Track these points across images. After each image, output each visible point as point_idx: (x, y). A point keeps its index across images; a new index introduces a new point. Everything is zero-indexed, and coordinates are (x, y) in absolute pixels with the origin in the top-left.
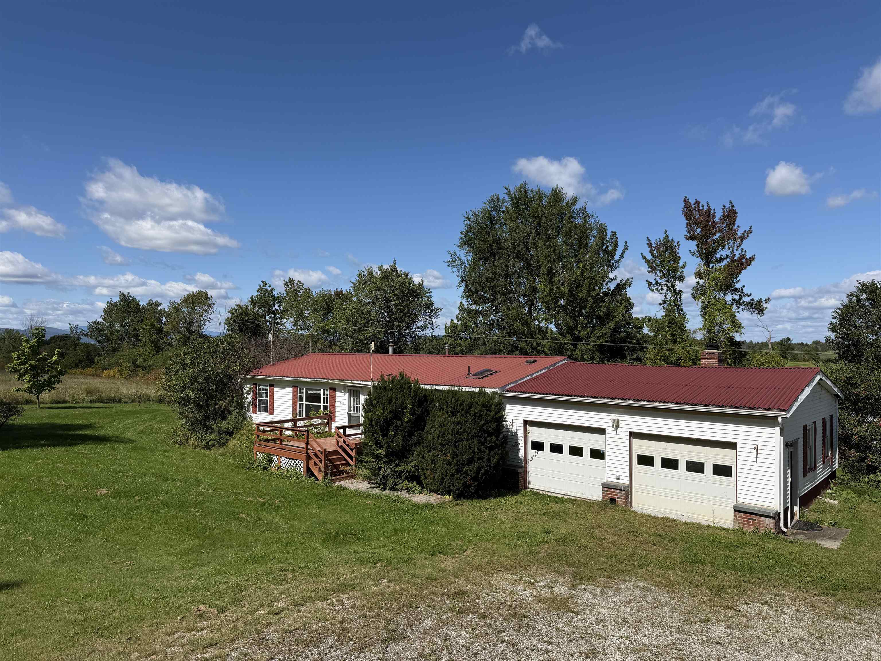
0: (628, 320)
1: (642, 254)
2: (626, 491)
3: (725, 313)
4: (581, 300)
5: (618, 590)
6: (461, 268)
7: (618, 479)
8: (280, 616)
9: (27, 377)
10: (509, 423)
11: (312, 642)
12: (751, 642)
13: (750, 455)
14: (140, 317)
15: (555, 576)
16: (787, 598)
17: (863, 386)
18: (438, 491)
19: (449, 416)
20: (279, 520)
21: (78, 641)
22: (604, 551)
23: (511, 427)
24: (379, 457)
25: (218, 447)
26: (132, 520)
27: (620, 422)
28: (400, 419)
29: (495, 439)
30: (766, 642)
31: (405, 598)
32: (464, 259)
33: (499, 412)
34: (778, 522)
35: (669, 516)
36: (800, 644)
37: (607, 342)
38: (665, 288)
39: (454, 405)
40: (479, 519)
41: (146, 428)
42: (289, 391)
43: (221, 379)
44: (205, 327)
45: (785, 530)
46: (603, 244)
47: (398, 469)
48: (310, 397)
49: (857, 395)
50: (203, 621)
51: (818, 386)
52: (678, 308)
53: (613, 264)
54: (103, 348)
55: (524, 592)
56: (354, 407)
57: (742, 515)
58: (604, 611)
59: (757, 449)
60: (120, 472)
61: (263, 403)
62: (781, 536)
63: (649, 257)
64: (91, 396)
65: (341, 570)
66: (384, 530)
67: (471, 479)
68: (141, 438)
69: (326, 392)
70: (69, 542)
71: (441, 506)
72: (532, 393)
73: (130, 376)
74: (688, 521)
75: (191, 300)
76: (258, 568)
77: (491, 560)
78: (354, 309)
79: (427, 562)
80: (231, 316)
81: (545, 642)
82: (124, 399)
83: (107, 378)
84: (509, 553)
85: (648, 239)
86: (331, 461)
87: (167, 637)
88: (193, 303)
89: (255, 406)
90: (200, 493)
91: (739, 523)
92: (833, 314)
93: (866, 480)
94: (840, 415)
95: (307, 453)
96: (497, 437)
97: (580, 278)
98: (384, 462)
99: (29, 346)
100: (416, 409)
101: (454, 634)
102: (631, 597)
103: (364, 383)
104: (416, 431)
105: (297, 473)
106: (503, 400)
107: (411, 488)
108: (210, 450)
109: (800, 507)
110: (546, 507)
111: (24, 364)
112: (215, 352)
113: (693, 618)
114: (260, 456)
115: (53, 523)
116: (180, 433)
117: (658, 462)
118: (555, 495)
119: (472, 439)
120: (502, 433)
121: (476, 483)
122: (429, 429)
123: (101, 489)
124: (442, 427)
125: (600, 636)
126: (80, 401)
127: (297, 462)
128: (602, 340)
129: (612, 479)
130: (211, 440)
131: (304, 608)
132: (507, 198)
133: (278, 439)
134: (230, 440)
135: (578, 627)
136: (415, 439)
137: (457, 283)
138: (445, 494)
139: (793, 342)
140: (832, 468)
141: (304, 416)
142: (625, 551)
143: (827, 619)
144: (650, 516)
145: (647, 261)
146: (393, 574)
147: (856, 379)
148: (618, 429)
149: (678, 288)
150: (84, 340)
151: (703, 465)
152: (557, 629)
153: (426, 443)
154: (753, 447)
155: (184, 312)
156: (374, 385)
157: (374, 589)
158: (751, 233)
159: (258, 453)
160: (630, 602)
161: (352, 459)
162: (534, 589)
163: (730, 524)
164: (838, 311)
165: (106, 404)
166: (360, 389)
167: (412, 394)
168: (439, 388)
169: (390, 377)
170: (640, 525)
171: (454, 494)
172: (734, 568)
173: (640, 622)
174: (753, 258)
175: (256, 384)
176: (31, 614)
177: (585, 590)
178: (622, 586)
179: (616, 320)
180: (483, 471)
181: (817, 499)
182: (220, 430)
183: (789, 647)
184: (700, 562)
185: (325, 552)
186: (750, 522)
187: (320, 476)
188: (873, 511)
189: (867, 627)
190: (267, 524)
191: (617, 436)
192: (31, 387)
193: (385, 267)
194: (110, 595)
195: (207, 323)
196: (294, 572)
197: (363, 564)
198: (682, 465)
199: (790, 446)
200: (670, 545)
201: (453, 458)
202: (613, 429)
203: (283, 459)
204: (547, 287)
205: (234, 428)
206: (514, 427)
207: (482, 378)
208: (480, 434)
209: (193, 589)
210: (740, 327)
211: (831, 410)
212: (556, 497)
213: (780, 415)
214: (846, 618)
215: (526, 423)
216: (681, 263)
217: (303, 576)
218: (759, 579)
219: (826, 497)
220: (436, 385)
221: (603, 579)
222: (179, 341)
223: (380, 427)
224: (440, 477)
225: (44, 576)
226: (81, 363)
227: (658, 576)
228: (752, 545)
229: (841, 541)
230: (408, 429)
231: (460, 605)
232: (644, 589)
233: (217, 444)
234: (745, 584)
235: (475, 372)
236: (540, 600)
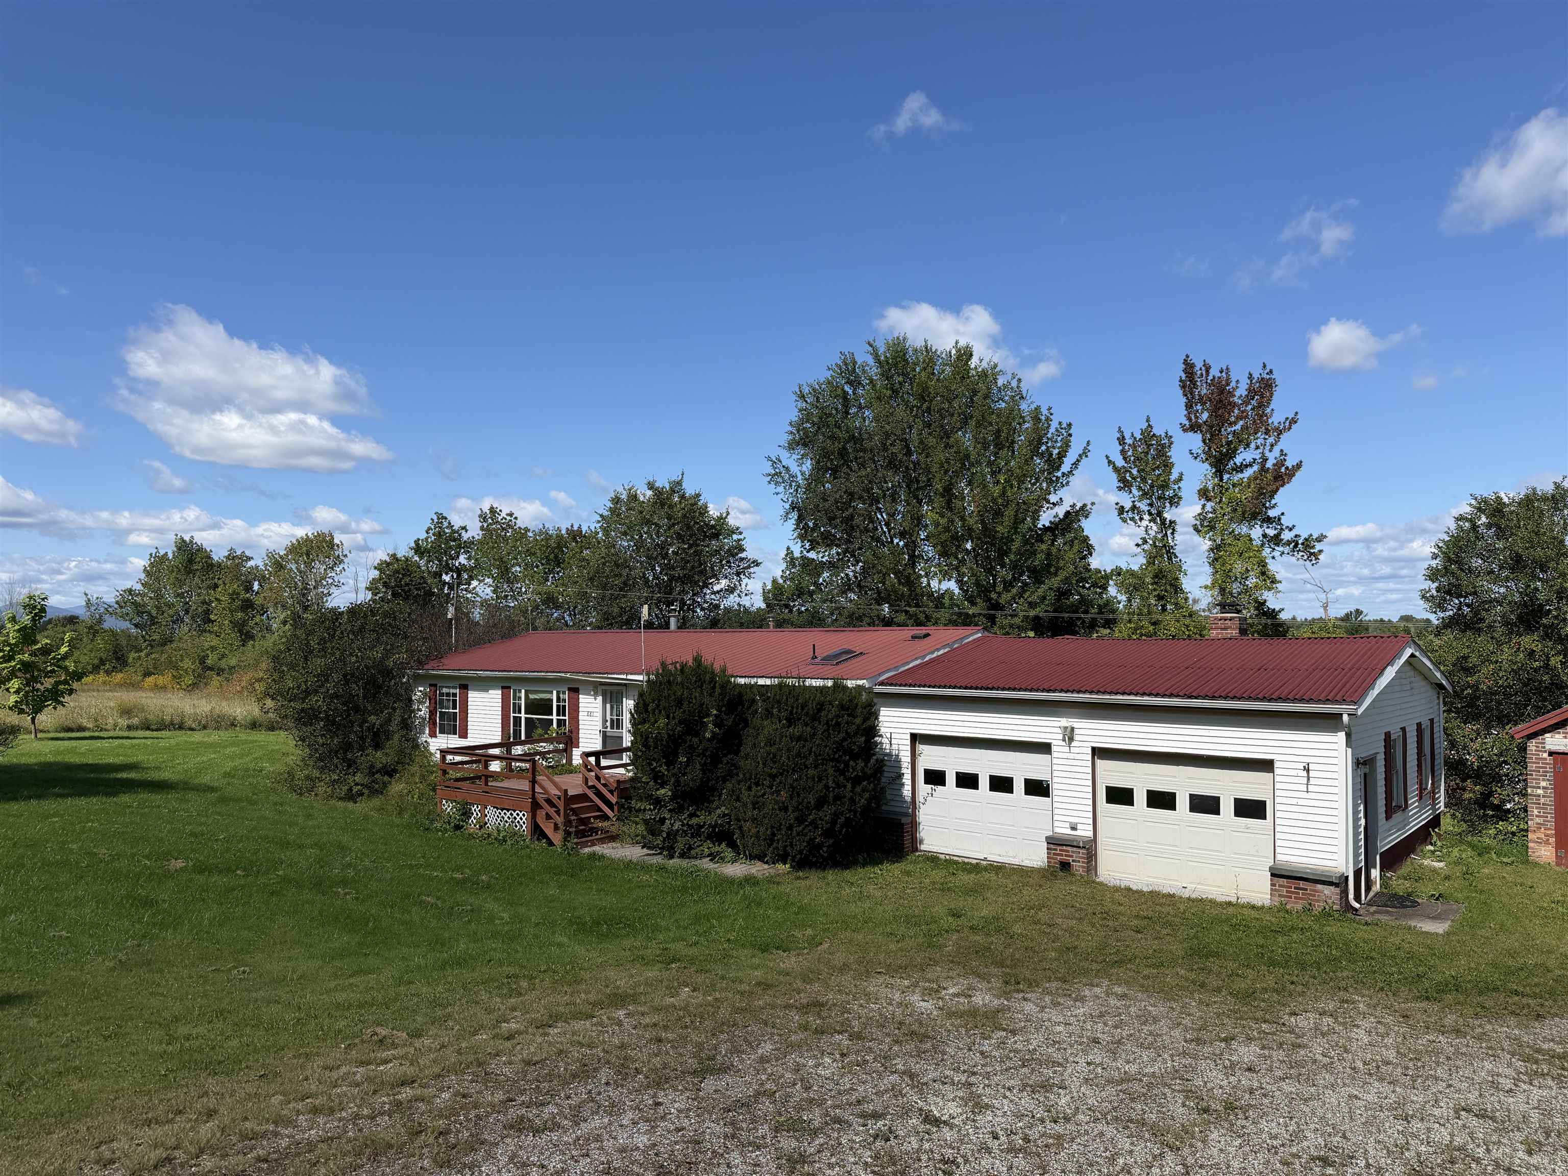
0: (1084, 575)
1: (1107, 457)
2: (1088, 849)
3: (1249, 558)
4: (1002, 538)
5: (1082, 999)
6: (791, 486)
7: (1074, 828)
8: (515, 1041)
9: (15, 684)
10: (885, 741)
11: (574, 1076)
12: (1304, 1067)
13: (1296, 780)
14: (213, 578)
15: (973, 980)
16: (1361, 1005)
17: (1484, 670)
18: (765, 855)
19: (784, 726)
20: (492, 905)
21: (175, 1081)
22: (1053, 942)
23: (888, 747)
24: (660, 801)
25: (369, 796)
27: (1076, 732)
28: (697, 734)
29: (863, 764)
30: (1327, 1067)
31: (724, 1012)
32: (794, 469)
33: (868, 719)
34: (1345, 892)
35: (1161, 888)
36: (1384, 1069)
37: (1046, 611)
38: (1146, 517)
39: (793, 707)
40: (838, 899)
41: (235, 769)
42: (496, 695)
43: (373, 676)
44: (329, 599)
45: (1357, 905)
46: (1040, 443)
47: (694, 821)
48: (532, 707)
49: (1476, 687)
50: (384, 1051)
51: (1408, 668)
52: (1168, 552)
53: (1058, 478)
54: (143, 637)
55: (923, 1003)
56: (612, 720)
57: (1284, 881)
58: (1059, 1029)
59: (1307, 770)
60: (203, 835)
61: (449, 719)
62: (1351, 915)
63: (1120, 462)
64: (129, 718)
65: (612, 973)
66: (677, 916)
67: (822, 834)
68: (229, 784)
69: (561, 696)
70: (134, 939)
71: (771, 880)
72: (924, 687)
73: (194, 686)
74: (1193, 896)
75: (305, 549)
76: (467, 974)
77: (864, 958)
78: (603, 557)
79: (756, 961)
80: (379, 575)
81: (965, 1071)
82: (189, 723)
83: (152, 690)
84: (893, 947)
85: (1120, 430)
86: (575, 811)
87: (327, 1073)
88: (308, 555)
89: (435, 723)
90: (349, 865)
91: (1280, 896)
92: (1434, 550)
93: (1492, 832)
94: (1446, 722)
95: (533, 797)
96: (867, 761)
97: (1000, 501)
98: (670, 811)
99: (17, 627)
100: (725, 717)
101: (811, 1063)
102: (1103, 1009)
103: (630, 677)
104: (726, 755)
105: (515, 834)
106: (875, 700)
107: (718, 853)
108: (356, 802)
109: (1381, 870)
110: (951, 878)
111: (9, 661)
112: (362, 629)
113: (1207, 1036)
114: (448, 807)
115: (100, 911)
116: (300, 774)
117: (1140, 798)
118: (966, 860)
119: (823, 764)
120: (874, 755)
121: (831, 841)
122: (748, 750)
123: (173, 860)
124: (771, 746)
125: (1054, 1062)
126: (109, 727)
127: (515, 815)
128: (1038, 609)
129: (1063, 830)
130: (357, 784)
131: (552, 1031)
132: (871, 361)
133: (479, 778)
134: (390, 783)
135: (1016, 1051)
136: (721, 770)
137: (782, 512)
138: (778, 861)
139: (1367, 618)
140: (1433, 809)
141: (523, 738)
142: (1089, 941)
143: (1427, 1033)
144: (1129, 889)
145: (1116, 469)
146: (700, 979)
147: (1474, 660)
148: (1073, 744)
149: (1167, 516)
150: (110, 623)
151: (1217, 800)
152: (982, 1053)
153: (744, 775)
154: (1301, 766)
155: (291, 569)
156: (648, 681)
157: (671, 1000)
158: (1296, 422)
159: (444, 801)
160: (1101, 1015)
161: (612, 808)
162: (940, 998)
163: (1266, 899)
164: (1440, 545)
165: (155, 732)
166: (624, 688)
167: (718, 690)
168: (761, 682)
169: (678, 665)
170: (1113, 902)
171: (793, 861)
172: (1272, 963)
173: (1119, 1042)
174: (1299, 466)
175: (435, 685)
176: (84, 1044)
177: (1025, 999)
178: (1087, 993)
179: (1062, 575)
180: (842, 820)
181: (1409, 860)
182: (372, 766)
183: (1365, 1074)
184: (1217, 955)
185: (580, 950)
186: (1299, 893)
187: (557, 838)
188: (1504, 877)
189: (1493, 1043)
190: (472, 911)
191: (1071, 756)
192: (22, 701)
193: (659, 484)
194: (217, 1016)
195: (333, 590)
196: (531, 978)
197: (647, 964)
198: (1183, 802)
199: (1363, 765)
200: (1164, 932)
201: (791, 799)
202: (1064, 744)
203: (490, 810)
204: (943, 516)
205: (398, 763)
206: (893, 746)
207: (837, 664)
208: (837, 756)
209: (361, 1006)
210: (1274, 581)
211: (1431, 711)
212: (968, 863)
213: (1343, 709)
214: (1457, 1032)
215: (915, 738)
216: (1174, 476)
217: (547, 983)
218: (1315, 978)
219: (1424, 857)
220: (757, 677)
221: (1054, 984)
222: (284, 623)
223: (662, 750)
224: (768, 832)
225: (96, 990)
226: (104, 665)
227: (1146, 977)
228: (1302, 929)
229: (1449, 922)
230: (712, 752)
231: (818, 1022)
232: (1124, 996)
233: (366, 791)
234: (1293, 987)
235: (825, 654)
236: (951, 1014)
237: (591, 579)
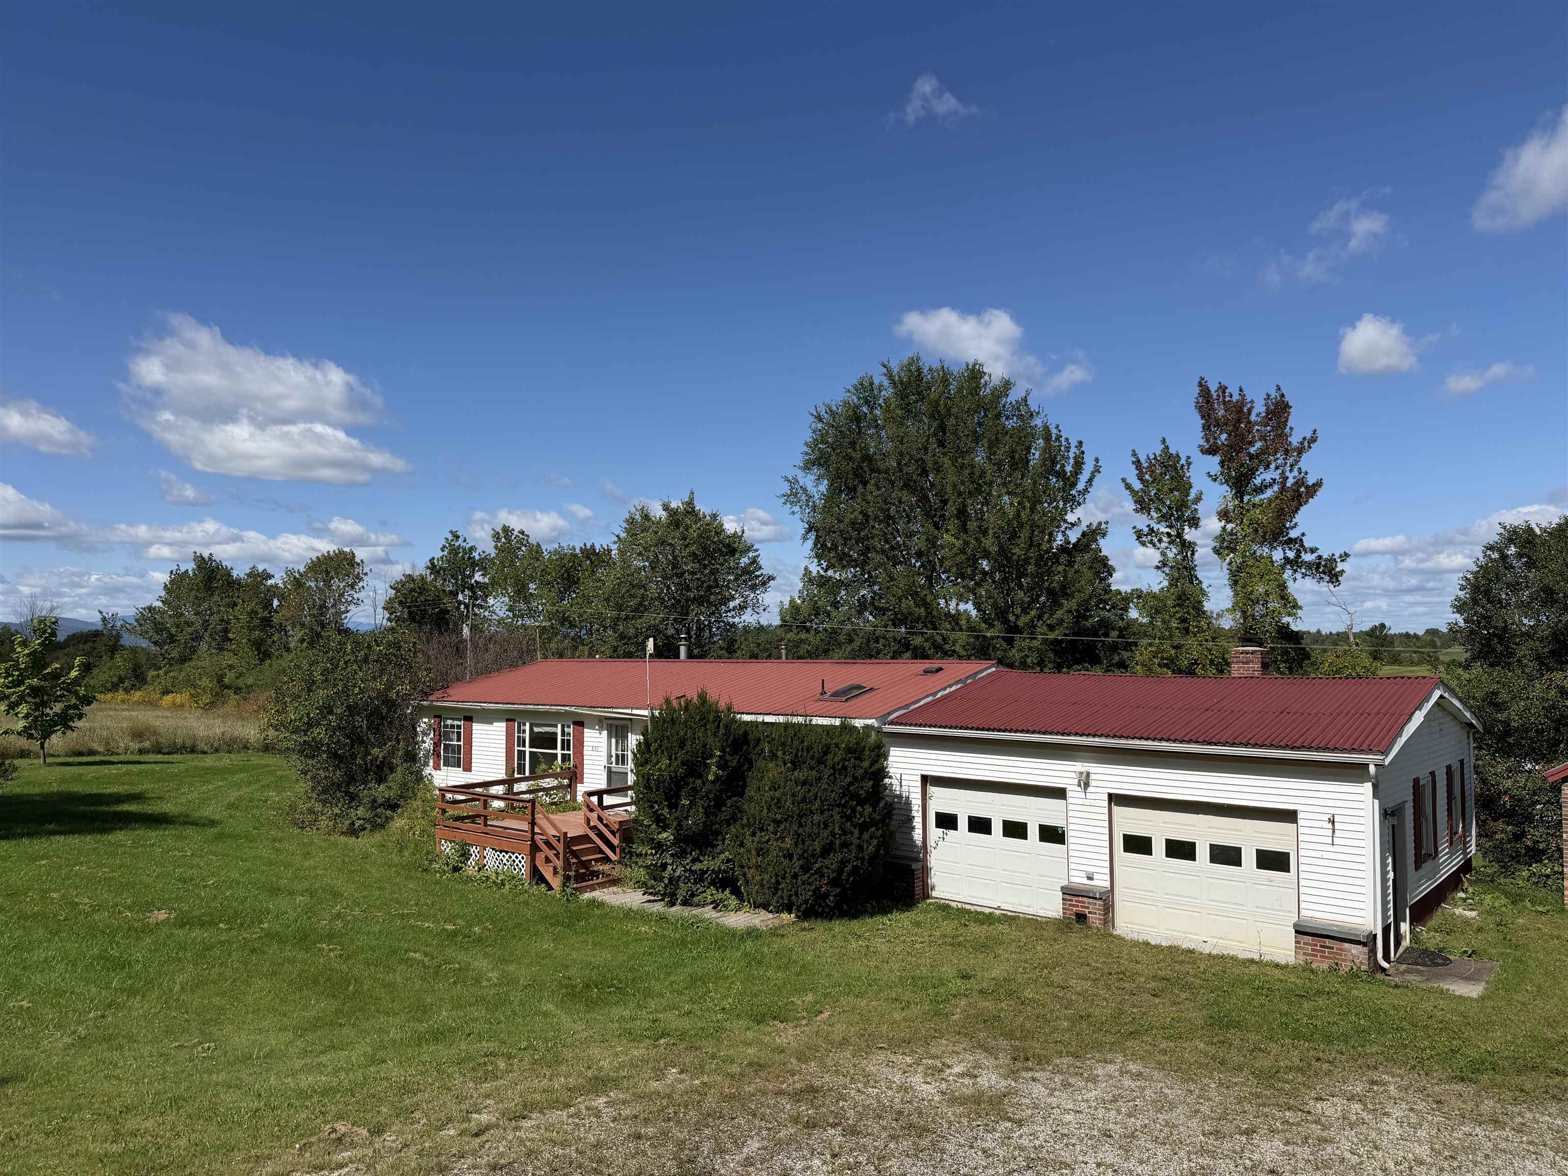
0: (1106, 596)
1: (1124, 481)
2: (1105, 900)
3: (1270, 580)
4: (1018, 561)
5: (1094, 1079)
6: (807, 506)
7: (1090, 878)
8: (484, 1138)
9: (23, 709)
10: (895, 782)
12: (1331, 1169)
13: (1321, 832)
14: (232, 597)
15: (981, 1056)
16: (1392, 1088)
17: (1515, 707)
18: (769, 905)
19: (788, 770)
20: (481, 964)
22: (1066, 1008)
23: (898, 788)
24: (662, 846)
25: (371, 831)
26: (213, 967)
27: (1092, 777)
28: (700, 776)
29: (870, 810)
30: (1356, 1168)
31: (710, 1102)
32: (812, 490)
33: (877, 761)
34: (1373, 951)
35: (1180, 943)
37: (1066, 635)
38: (1165, 539)
39: (797, 750)
40: (844, 955)
41: (240, 799)
42: (500, 727)
43: (377, 708)
44: (348, 615)
45: (1385, 965)
47: (697, 867)
48: (537, 741)
49: (1506, 723)
50: (342, 1151)
51: (1436, 710)
52: (1189, 574)
53: (1074, 496)
54: (162, 655)
55: (925, 1086)
56: (617, 756)
57: (1309, 939)
58: (1069, 1118)
59: (1332, 822)
60: (191, 880)
61: (453, 752)
62: (1379, 976)
63: (1137, 486)
64: (141, 741)
65: (595, 1051)
66: (672, 979)
67: (828, 883)
68: (231, 817)
69: (566, 729)
70: (97, 1010)
71: (775, 932)
72: (935, 727)
73: (212, 704)
74: (1214, 952)
75: (324, 566)
76: (444, 1052)
77: (865, 1030)
78: (618, 578)
79: (750, 1034)
80: (396, 594)
82: (202, 746)
83: (169, 708)
84: (897, 1016)
85: (1134, 454)
86: (575, 854)
88: (327, 572)
89: (439, 756)
90: (338, 915)
91: (1305, 954)
92: (1461, 582)
93: (1525, 874)
94: (1476, 760)
95: (533, 840)
96: (875, 806)
97: (1015, 522)
98: (672, 855)
99: (27, 651)
100: (728, 757)
101: (799, 1166)
102: (1116, 1092)
103: (635, 712)
104: (730, 798)
105: (514, 877)
106: (885, 740)
107: (721, 900)
108: (358, 837)
109: (1411, 924)
110: (963, 931)
111: (18, 685)
112: (366, 660)
113: (1227, 1128)
114: (447, 848)
115: (68, 975)
116: (302, 807)
117: (1159, 847)
118: (979, 909)
119: (829, 810)
120: (882, 798)
121: (838, 890)
122: (752, 793)
123: (156, 912)
124: (776, 790)
125: (1061, 1163)
126: (119, 751)
127: (513, 857)
128: (1057, 632)
129: (1079, 879)
130: (359, 819)
131: (526, 1124)
132: (886, 383)
133: (479, 816)
134: (392, 818)
135: (1022, 1149)
136: (726, 812)
137: (802, 532)
138: (782, 911)
139: (1392, 632)
140: (1465, 853)
141: (527, 774)
142: (1103, 1008)
143: (1463, 1124)
144: (1147, 944)
145: (1134, 493)
146: (689, 1059)
147: (1504, 696)
148: (1089, 790)
149: (1188, 538)
150: (129, 640)
151: (1238, 851)
152: (984, 1151)
153: (748, 820)
154: (1326, 818)
155: (310, 587)
156: (653, 716)
157: (655, 1085)
158: (1315, 441)
159: (443, 841)
160: (1115, 1100)
161: (614, 851)
162: (943, 1079)
163: (1289, 956)
164: (1468, 576)
165: (167, 756)
166: (629, 723)
167: (722, 731)
168: (769, 719)
169: (683, 701)
170: (1130, 959)
171: (798, 910)
172: (1297, 1035)
173: (1133, 1136)
174: (1318, 485)
175: (439, 717)
176: (23, 1143)
177: (1034, 1080)
178: (1100, 1072)
179: (1080, 597)
180: (849, 868)
181: (1440, 910)
182: (374, 801)
184: (1238, 1025)
185: (565, 1019)
186: (1324, 952)
187: (556, 882)
188: (1540, 929)
189: (1533, 1137)
190: (460, 969)
191: (1087, 802)
192: (31, 726)
193: (674, 505)
194: (171, 1106)
195: (352, 607)
196: (510, 1057)
197: (633, 1040)
198: (1203, 852)
199: (1390, 815)
200: (1183, 996)
201: (796, 846)
202: (1079, 789)
203: (489, 852)
204: (958, 539)
205: (401, 797)
206: (904, 788)
207: (846, 700)
208: (843, 802)
209: (325, 1092)
210: (1296, 606)
211: (1461, 751)
212: (981, 913)
213: (1371, 760)
214: (1496, 1122)
215: (926, 780)
216: (1192, 495)
217: (526, 1065)
218: (1342, 1053)
219: (1456, 906)
220: (764, 714)
221: (1066, 1060)
222: (302, 641)
223: (664, 792)
224: (773, 881)
225: (48, 1073)
226: (123, 683)
227: (1164, 1052)
228: (1328, 993)
229: (1483, 983)
230: (715, 794)
231: (810, 1112)
232: (1139, 1075)
233: (368, 826)
234: (1318, 1064)
235: (834, 690)
236: (954, 1101)
237: (607, 600)
